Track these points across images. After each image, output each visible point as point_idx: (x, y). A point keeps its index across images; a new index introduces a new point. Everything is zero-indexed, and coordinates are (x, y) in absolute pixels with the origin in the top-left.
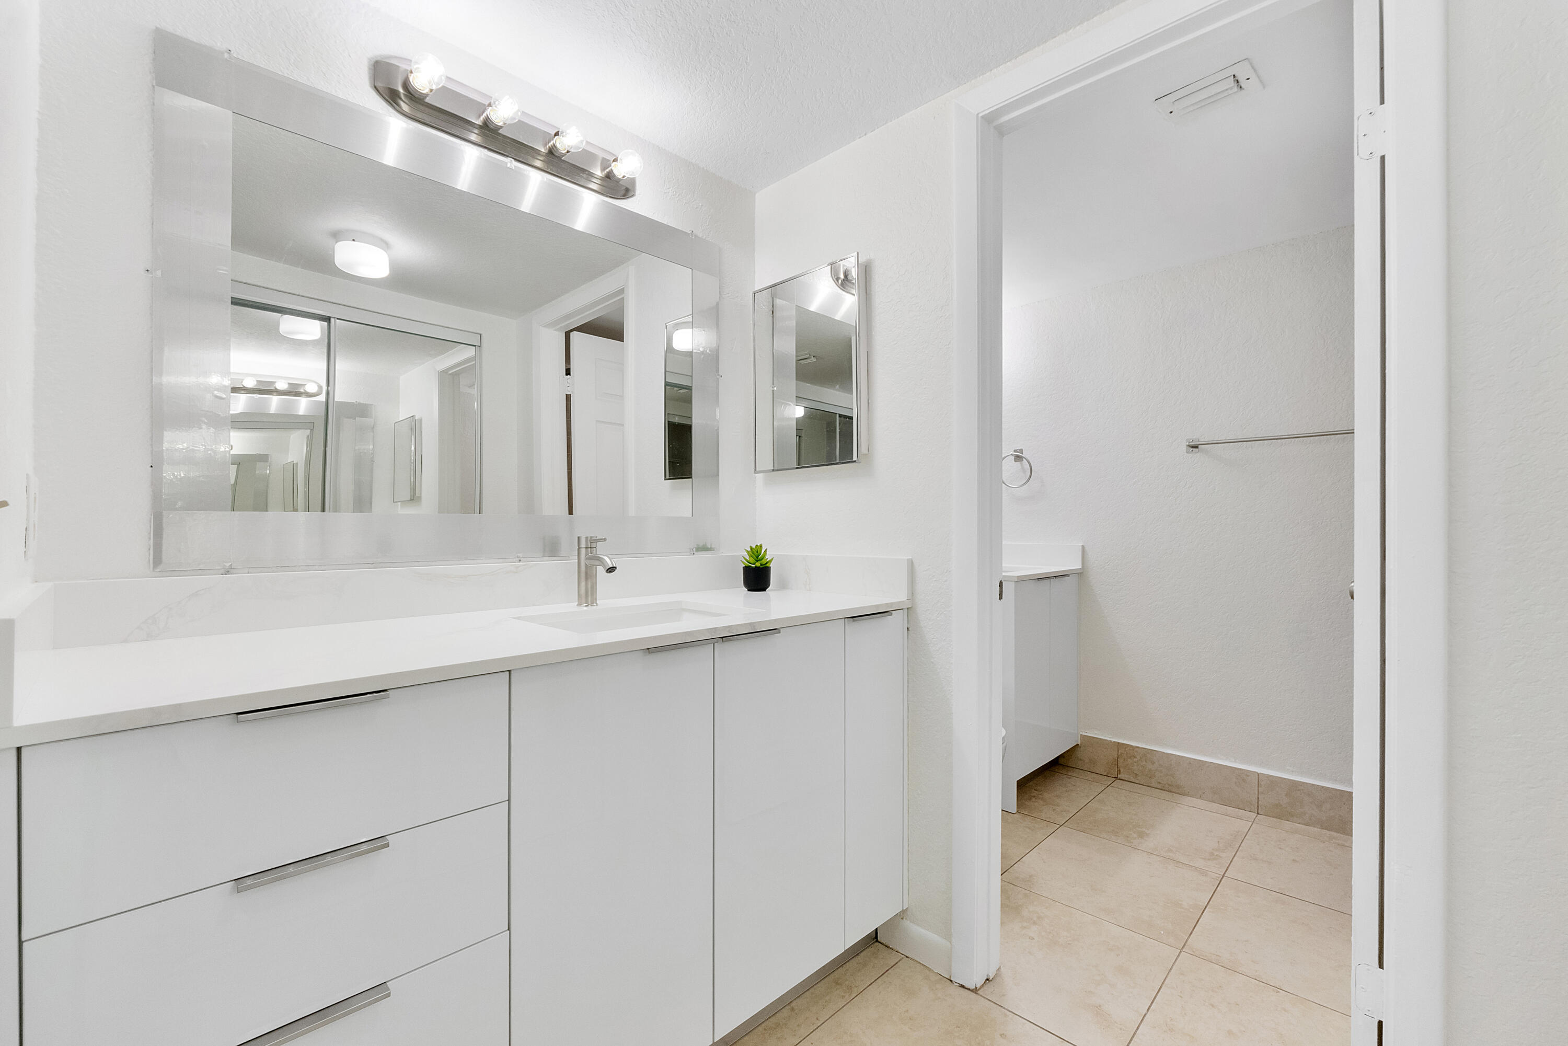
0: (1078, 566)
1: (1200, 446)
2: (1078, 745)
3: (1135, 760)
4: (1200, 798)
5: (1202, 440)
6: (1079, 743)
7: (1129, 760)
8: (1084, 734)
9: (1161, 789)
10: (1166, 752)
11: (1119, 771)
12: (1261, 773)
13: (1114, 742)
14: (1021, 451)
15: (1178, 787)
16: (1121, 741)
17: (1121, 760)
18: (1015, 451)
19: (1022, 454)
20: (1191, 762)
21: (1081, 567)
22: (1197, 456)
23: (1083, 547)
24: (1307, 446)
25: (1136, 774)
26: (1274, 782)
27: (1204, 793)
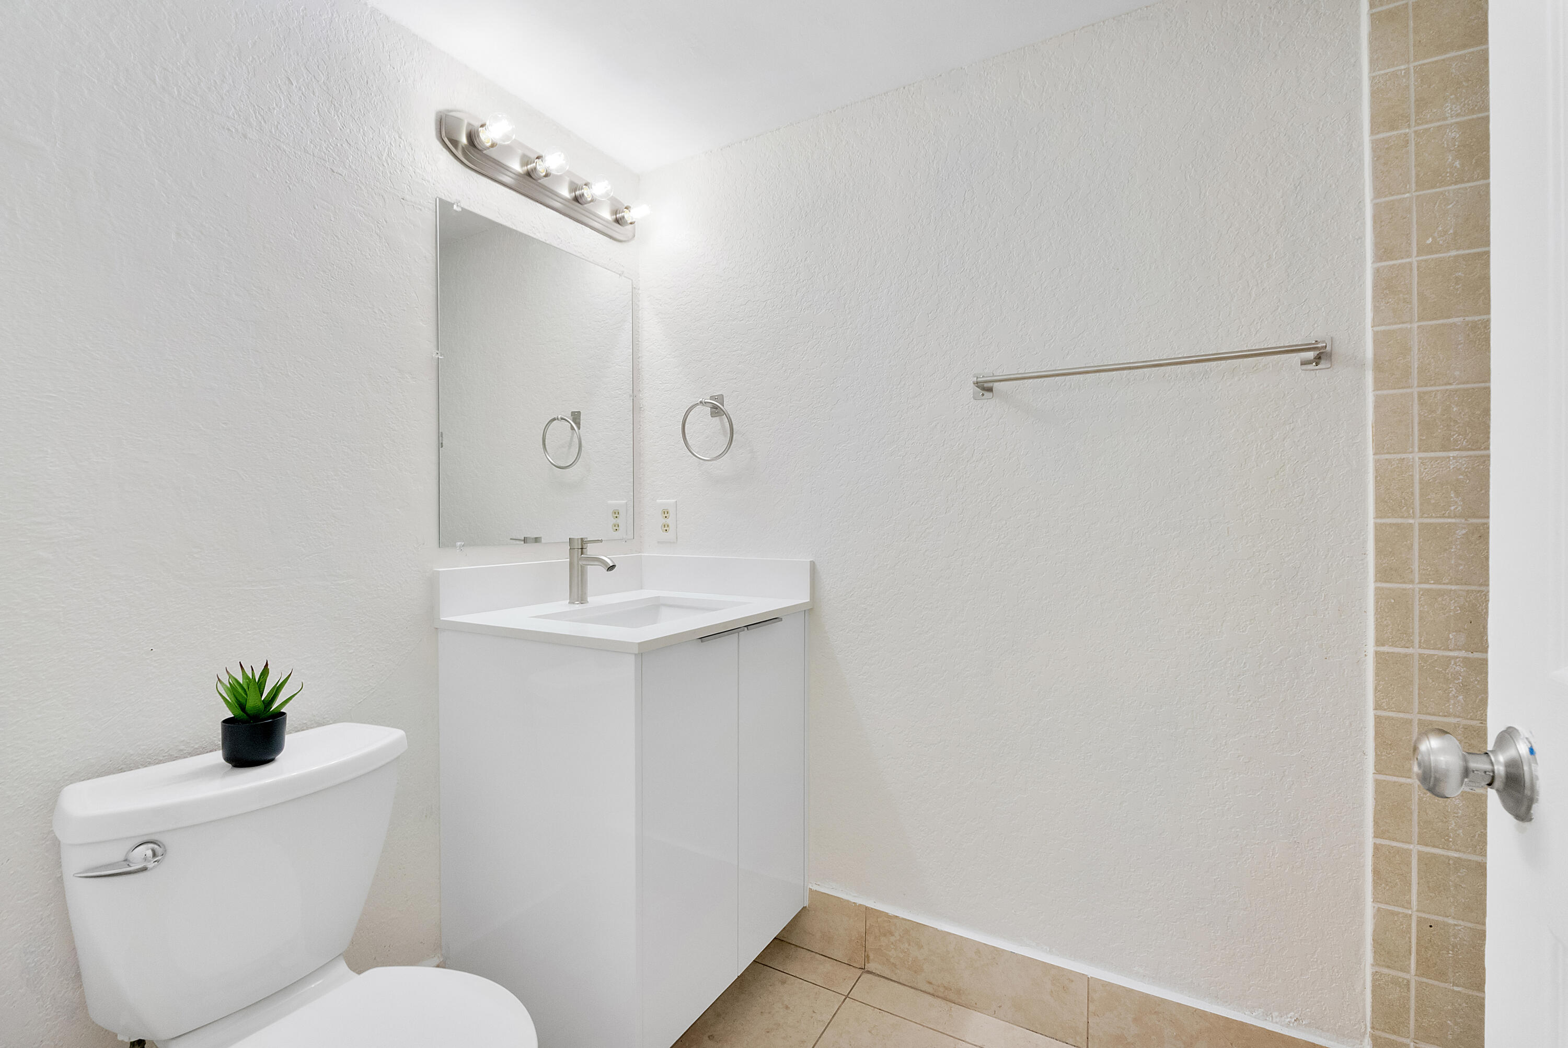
0: (803, 598)
1: (996, 385)
2: (804, 908)
3: (892, 939)
4: (994, 1014)
5: (1000, 373)
6: (806, 904)
7: (882, 938)
8: (815, 888)
9: (933, 995)
10: (939, 928)
11: (868, 957)
12: (1091, 977)
13: (860, 905)
14: (720, 398)
15: (959, 992)
16: (870, 904)
17: (870, 939)
18: (711, 398)
19: (723, 406)
20: (980, 948)
21: (809, 600)
22: (990, 404)
23: (813, 565)
24: (1172, 384)
25: (894, 965)
26: (1116, 994)
27: (1000, 1007)
